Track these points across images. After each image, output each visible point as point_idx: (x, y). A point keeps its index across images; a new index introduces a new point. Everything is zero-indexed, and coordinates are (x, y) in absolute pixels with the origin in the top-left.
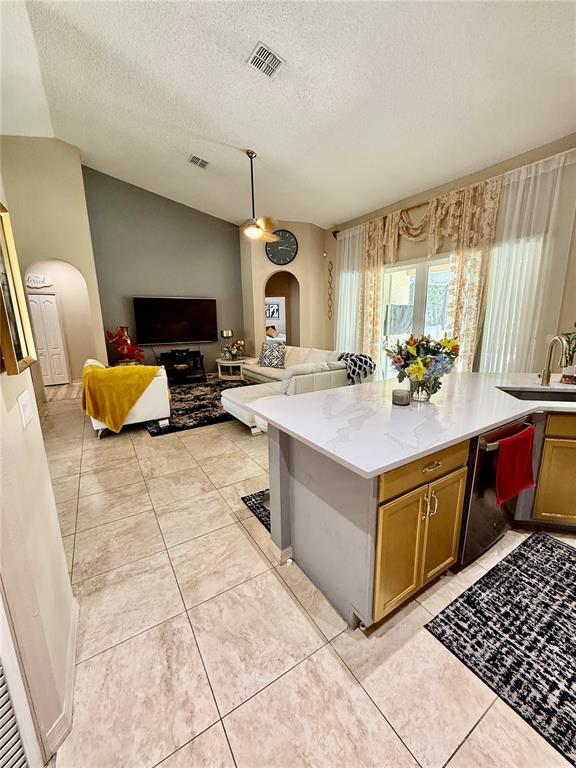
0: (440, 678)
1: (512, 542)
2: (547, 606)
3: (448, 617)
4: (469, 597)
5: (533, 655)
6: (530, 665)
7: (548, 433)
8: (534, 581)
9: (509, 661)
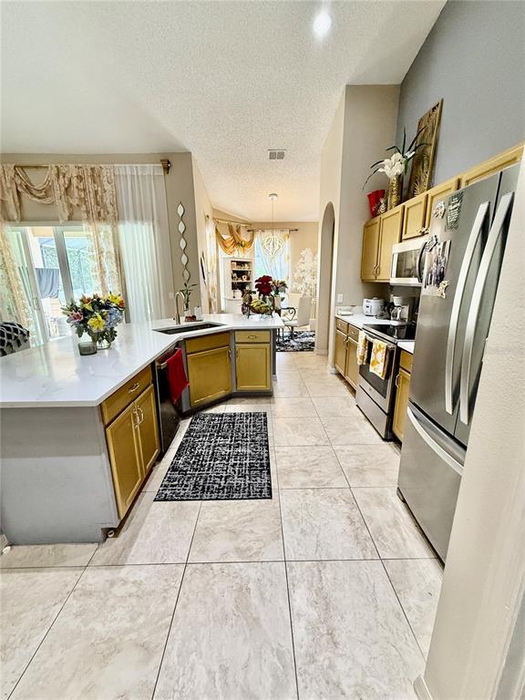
0: (173, 518)
1: (185, 425)
2: (209, 446)
3: (165, 486)
4: (173, 467)
5: (210, 472)
6: (211, 476)
7: (188, 351)
8: (200, 439)
9: (202, 482)
